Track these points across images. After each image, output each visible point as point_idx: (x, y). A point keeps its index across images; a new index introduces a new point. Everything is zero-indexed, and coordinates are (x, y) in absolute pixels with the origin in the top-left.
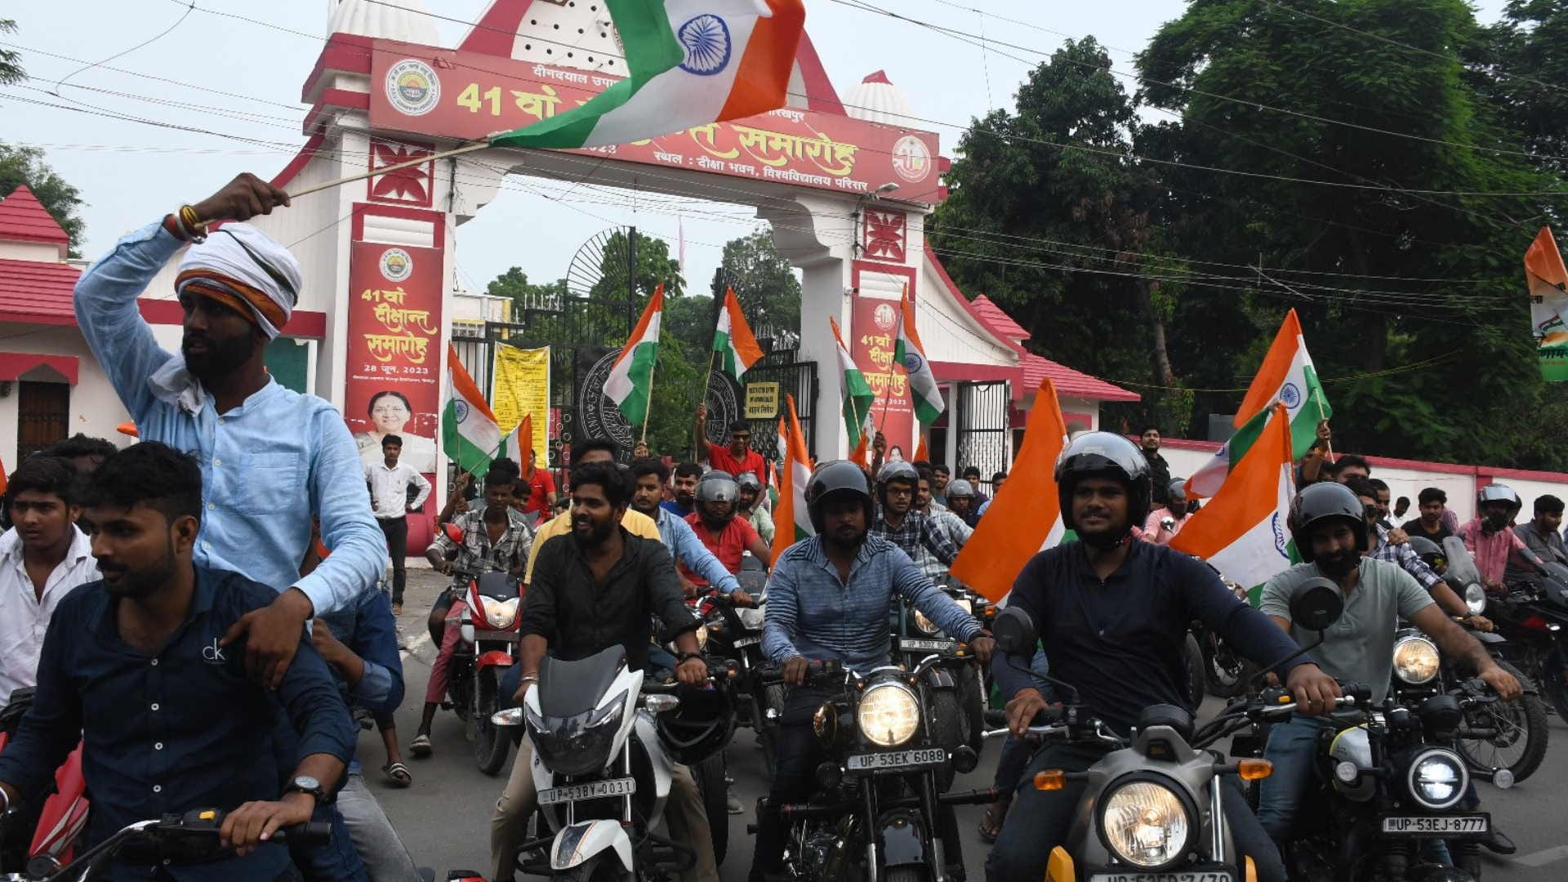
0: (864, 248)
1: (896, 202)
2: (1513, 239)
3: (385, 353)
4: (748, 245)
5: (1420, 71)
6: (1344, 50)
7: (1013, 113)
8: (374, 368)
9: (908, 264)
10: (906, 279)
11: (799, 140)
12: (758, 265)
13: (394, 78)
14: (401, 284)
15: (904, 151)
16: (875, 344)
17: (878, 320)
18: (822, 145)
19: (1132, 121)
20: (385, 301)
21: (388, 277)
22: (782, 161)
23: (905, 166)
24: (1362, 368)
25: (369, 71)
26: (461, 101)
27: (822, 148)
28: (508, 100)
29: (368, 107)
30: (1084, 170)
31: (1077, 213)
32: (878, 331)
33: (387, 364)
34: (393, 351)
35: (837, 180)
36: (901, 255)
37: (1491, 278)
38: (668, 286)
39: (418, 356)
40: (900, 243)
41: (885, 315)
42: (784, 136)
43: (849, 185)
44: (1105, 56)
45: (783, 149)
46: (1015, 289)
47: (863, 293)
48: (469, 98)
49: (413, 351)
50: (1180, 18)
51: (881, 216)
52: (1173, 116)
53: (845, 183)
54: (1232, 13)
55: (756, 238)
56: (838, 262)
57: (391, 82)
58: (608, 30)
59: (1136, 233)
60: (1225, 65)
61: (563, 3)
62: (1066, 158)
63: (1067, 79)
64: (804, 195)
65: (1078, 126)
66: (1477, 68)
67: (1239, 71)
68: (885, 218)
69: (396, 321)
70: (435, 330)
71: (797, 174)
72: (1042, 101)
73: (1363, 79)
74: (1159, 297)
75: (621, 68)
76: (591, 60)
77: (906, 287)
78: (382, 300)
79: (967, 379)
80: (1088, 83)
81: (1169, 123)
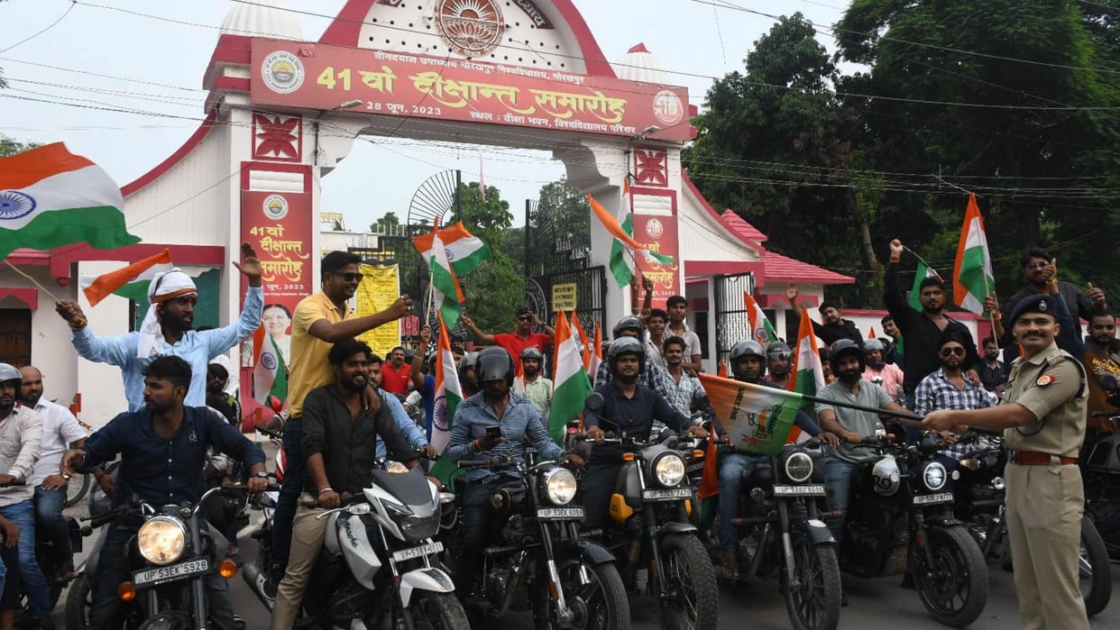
0: (635, 178)
1: (658, 140)
3: (270, 274)
4: (558, 188)
5: (1051, 20)
6: (992, 9)
7: (744, 73)
9: (671, 187)
10: (669, 199)
11: (581, 97)
12: (566, 201)
13: (268, 66)
14: (280, 222)
15: (662, 102)
17: (649, 231)
18: (598, 100)
19: (834, 74)
20: (269, 235)
21: (269, 217)
22: (569, 114)
23: (663, 113)
25: (250, 62)
26: (321, 80)
27: (599, 102)
28: (356, 78)
29: (249, 88)
30: (800, 112)
31: (798, 144)
32: (650, 240)
33: (271, 283)
34: (276, 272)
35: (611, 126)
36: (664, 181)
38: (500, 220)
39: (295, 276)
40: (663, 172)
41: (655, 228)
42: (569, 95)
43: (621, 130)
44: (810, 26)
45: (569, 105)
46: (753, 205)
47: (637, 211)
48: (327, 79)
49: (291, 272)
51: (647, 152)
52: (864, 69)
53: (618, 128)
55: (563, 183)
56: (615, 189)
57: (266, 69)
58: (432, 23)
59: (843, 157)
60: (902, 27)
61: (396, 5)
62: (786, 103)
63: (783, 45)
64: (587, 140)
65: (794, 80)
66: (1092, 19)
67: (913, 30)
68: (651, 154)
69: (277, 250)
70: (308, 256)
71: (580, 123)
72: (766, 63)
73: (1008, 29)
74: (864, 204)
75: (443, 50)
76: (419, 46)
77: (670, 206)
78: (266, 234)
79: (721, 273)
80: (799, 47)
81: (862, 74)
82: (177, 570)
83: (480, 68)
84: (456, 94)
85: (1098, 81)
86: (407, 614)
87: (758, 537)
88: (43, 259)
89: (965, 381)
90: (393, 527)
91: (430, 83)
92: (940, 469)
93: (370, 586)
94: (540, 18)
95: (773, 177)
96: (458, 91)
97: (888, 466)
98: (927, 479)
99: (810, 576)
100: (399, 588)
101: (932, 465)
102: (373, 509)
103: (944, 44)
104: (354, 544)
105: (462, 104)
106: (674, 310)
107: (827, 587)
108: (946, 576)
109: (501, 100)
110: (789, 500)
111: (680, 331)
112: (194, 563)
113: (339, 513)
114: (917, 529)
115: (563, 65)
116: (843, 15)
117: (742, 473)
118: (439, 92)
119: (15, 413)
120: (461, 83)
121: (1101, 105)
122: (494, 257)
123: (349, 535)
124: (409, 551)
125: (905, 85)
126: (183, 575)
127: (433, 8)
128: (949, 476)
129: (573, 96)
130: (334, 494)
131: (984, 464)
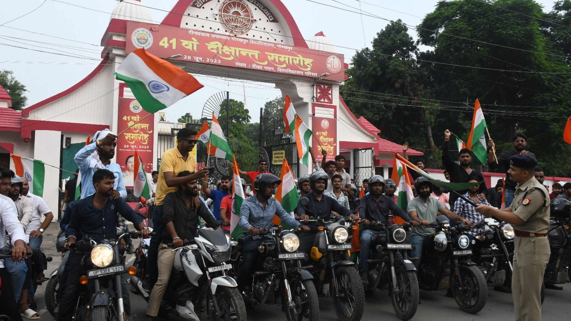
0: (316, 98)
1: (328, 80)
2: (562, 91)
3: (132, 140)
4: (274, 103)
5: (525, 28)
6: (496, 21)
7: (371, 49)
8: (128, 146)
9: (334, 104)
10: (333, 110)
11: (291, 57)
12: (278, 111)
13: (135, 35)
14: (138, 114)
15: (331, 61)
16: (322, 135)
17: (322, 125)
18: (299, 59)
19: (416, 51)
20: (132, 120)
21: (133, 111)
22: (284, 66)
23: (331, 67)
24: (506, 141)
25: (126, 33)
26: (161, 44)
27: (300, 60)
28: (179, 44)
29: (125, 46)
30: (399, 69)
31: (397, 85)
32: (322, 130)
33: (133, 145)
34: (135, 139)
35: (305, 73)
36: (331, 101)
37: (555, 106)
38: (244, 119)
39: (145, 141)
40: (330, 96)
41: (325, 124)
42: (285, 56)
43: (310, 74)
44: (405, 27)
45: (285, 61)
46: (374, 115)
47: (316, 115)
48: (164, 43)
49: (143, 140)
50: (433, 12)
51: (323, 86)
52: (431, 49)
53: (309, 74)
54: (452, 9)
55: (277, 101)
56: (306, 104)
57: (134, 37)
58: (217, 17)
59: (419, 93)
60: (451, 29)
61: (200, 8)
62: (392, 64)
63: (392, 35)
64: (293, 78)
65: (396, 53)
66: (544, 29)
67: (456, 30)
68: (324, 87)
69: (136, 128)
70: (151, 131)
71: (290, 70)
72: (383, 44)
73: (503, 32)
74: (429, 116)
75: (222, 31)
76: (211, 28)
77: (333, 113)
78: (131, 120)
79: (357, 148)
80: (399, 37)
81: (430, 51)
82: (109, 270)
83: (241, 40)
84: (228, 53)
85: (546, 59)
86: (214, 298)
87: (378, 270)
88: (18, 128)
89: (479, 199)
90: (209, 256)
91: (215, 47)
92: (467, 239)
93: (196, 284)
94: (271, 17)
95: (384, 101)
96: (229, 52)
97: (442, 237)
98: (460, 243)
99: (404, 286)
100: (211, 285)
101: (462, 236)
102: (199, 247)
103: (472, 37)
104: (190, 264)
105: (231, 58)
106: (338, 162)
107: (412, 291)
108: (468, 289)
109: (251, 57)
110: (394, 250)
111: (341, 172)
112: (117, 267)
113: (182, 249)
114: (455, 267)
115: (282, 41)
116: (422, 21)
117: (371, 238)
118: (220, 52)
119: (20, 199)
120: (231, 48)
121: (548, 71)
122: (241, 138)
123: (187, 259)
124: (216, 268)
125: (451, 57)
126: (112, 273)
127: (218, 10)
128: (471, 243)
129: (287, 57)
130: (180, 240)
131: (487, 238)
